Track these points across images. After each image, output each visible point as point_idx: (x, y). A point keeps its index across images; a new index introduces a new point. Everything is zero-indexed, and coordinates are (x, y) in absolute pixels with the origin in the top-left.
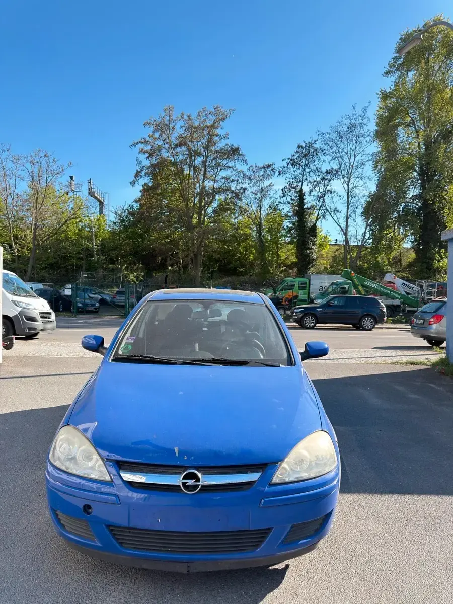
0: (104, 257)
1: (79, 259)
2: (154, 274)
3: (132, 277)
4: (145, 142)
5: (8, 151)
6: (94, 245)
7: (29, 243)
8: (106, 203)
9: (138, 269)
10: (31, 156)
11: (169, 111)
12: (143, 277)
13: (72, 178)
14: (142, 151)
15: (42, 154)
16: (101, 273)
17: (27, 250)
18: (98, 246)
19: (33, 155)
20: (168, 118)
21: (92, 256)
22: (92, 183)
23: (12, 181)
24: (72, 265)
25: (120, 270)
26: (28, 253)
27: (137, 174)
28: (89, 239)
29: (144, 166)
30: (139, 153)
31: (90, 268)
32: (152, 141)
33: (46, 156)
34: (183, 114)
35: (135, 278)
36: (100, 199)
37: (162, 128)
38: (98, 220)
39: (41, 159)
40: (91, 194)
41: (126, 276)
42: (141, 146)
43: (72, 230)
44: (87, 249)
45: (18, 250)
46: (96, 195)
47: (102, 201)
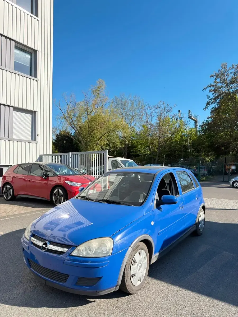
0: (194, 150)
1: (181, 151)
2: (220, 157)
3: (207, 159)
4: (211, 86)
5: (148, 105)
6: (188, 144)
7: (157, 145)
8: (198, 121)
9: (211, 154)
10: (157, 105)
11: (224, 66)
12: (214, 159)
13: (179, 111)
14: (210, 91)
15: (161, 103)
16: (191, 157)
17: (156, 148)
18: (191, 144)
19: (158, 105)
20: (224, 70)
21: (187, 149)
22: (190, 112)
23: (150, 118)
24: (178, 155)
25: (201, 156)
26: (157, 150)
27: (208, 104)
28: (186, 141)
29: (211, 99)
30: (209, 92)
31: (186, 155)
32: (215, 85)
33: (163, 104)
34: (233, 65)
35: (210, 159)
36: (195, 119)
37: (220, 76)
38: (191, 131)
39: (161, 106)
40: (190, 117)
41: (204, 159)
42: (210, 88)
43: (177, 137)
44: (185, 146)
45: (152, 149)
46: (192, 118)
47: (196, 120)
